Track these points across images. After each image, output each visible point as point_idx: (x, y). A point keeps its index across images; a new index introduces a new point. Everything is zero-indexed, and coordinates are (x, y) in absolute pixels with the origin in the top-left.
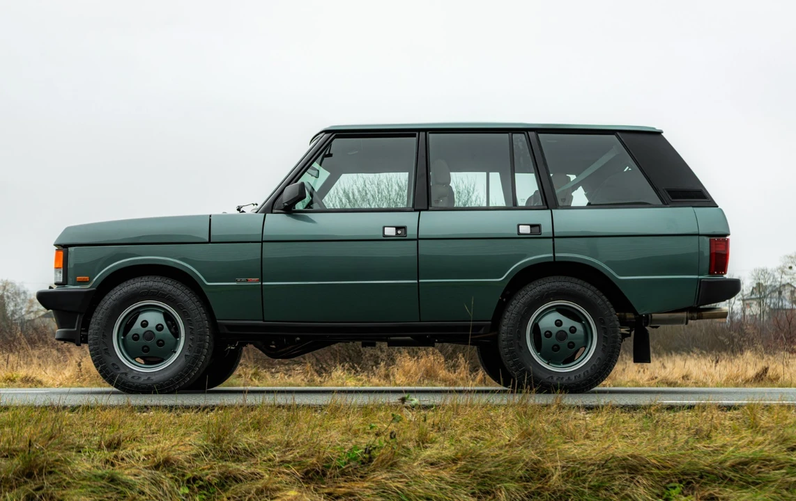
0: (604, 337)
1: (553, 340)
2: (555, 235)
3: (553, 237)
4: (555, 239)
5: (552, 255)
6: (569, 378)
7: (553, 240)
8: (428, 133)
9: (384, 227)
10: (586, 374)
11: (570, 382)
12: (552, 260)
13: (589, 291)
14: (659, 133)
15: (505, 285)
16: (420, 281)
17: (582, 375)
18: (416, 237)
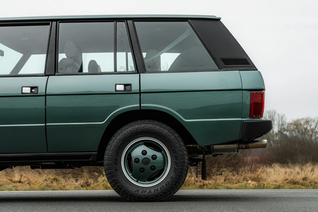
0: (176, 162)
1: (140, 165)
2: (141, 91)
3: (140, 93)
4: (141, 94)
5: (139, 105)
6: (150, 191)
7: (140, 95)
8: (58, 22)
9: (22, 87)
10: (162, 188)
11: (151, 194)
12: (139, 109)
13: (165, 130)
14: (218, 20)
15: (106, 126)
16: (47, 124)
17: (159, 189)
18: (44, 94)
